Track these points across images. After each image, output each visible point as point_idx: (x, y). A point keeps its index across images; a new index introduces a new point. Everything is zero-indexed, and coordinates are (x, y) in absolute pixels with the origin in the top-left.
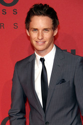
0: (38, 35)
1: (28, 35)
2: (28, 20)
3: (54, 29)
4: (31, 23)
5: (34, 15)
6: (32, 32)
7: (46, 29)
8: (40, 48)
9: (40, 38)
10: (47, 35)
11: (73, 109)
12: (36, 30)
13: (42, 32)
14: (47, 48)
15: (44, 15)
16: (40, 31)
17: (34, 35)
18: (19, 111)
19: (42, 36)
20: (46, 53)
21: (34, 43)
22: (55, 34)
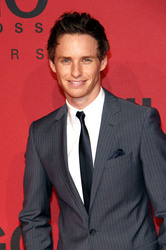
0: (73, 69)
1: (54, 70)
2: (53, 43)
3: (100, 58)
5: (64, 32)
6: (60, 64)
7: (85, 59)
8: (76, 92)
9: (76, 74)
10: (89, 69)
11: (139, 204)
12: (67, 59)
13: (79, 63)
15: (82, 32)
16: (76, 62)
17: (65, 70)
18: (39, 212)
19: (80, 70)
20: (88, 102)
21: (65, 83)
22: (103, 68)
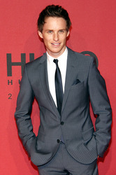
8: (55, 50)
12: (51, 31)
13: (58, 33)
16: (56, 32)
17: (49, 37)
18: (27, 112)
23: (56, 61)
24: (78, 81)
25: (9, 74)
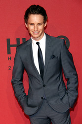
0: (35, 27)
3: (44, 23)
4: (29, 19)
5: (31, 13)
6: (30, 26)
7: (39, 24)
8: (36, 36)
9: (36, 30)
10: (41, 27)
12: (32, 24)
14: (40, 35)
15: (38, 14)
16: (36, 25)
17: (31, 28)
18: (20, 79)
19: (37, 28)
20: (40, 39)
21: (31, 33)
22: (45, 26)
23: (38, 43)
24: (54, 57)
25: (9, 52)
